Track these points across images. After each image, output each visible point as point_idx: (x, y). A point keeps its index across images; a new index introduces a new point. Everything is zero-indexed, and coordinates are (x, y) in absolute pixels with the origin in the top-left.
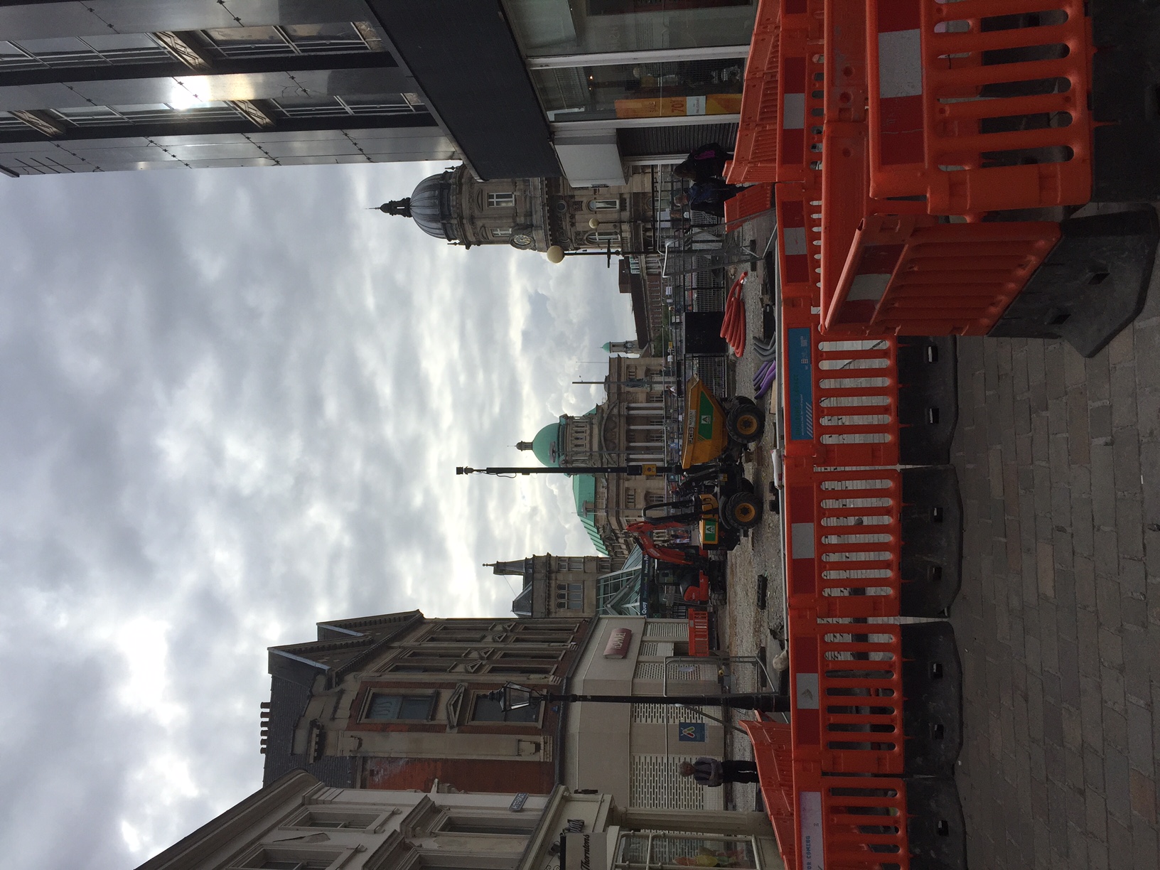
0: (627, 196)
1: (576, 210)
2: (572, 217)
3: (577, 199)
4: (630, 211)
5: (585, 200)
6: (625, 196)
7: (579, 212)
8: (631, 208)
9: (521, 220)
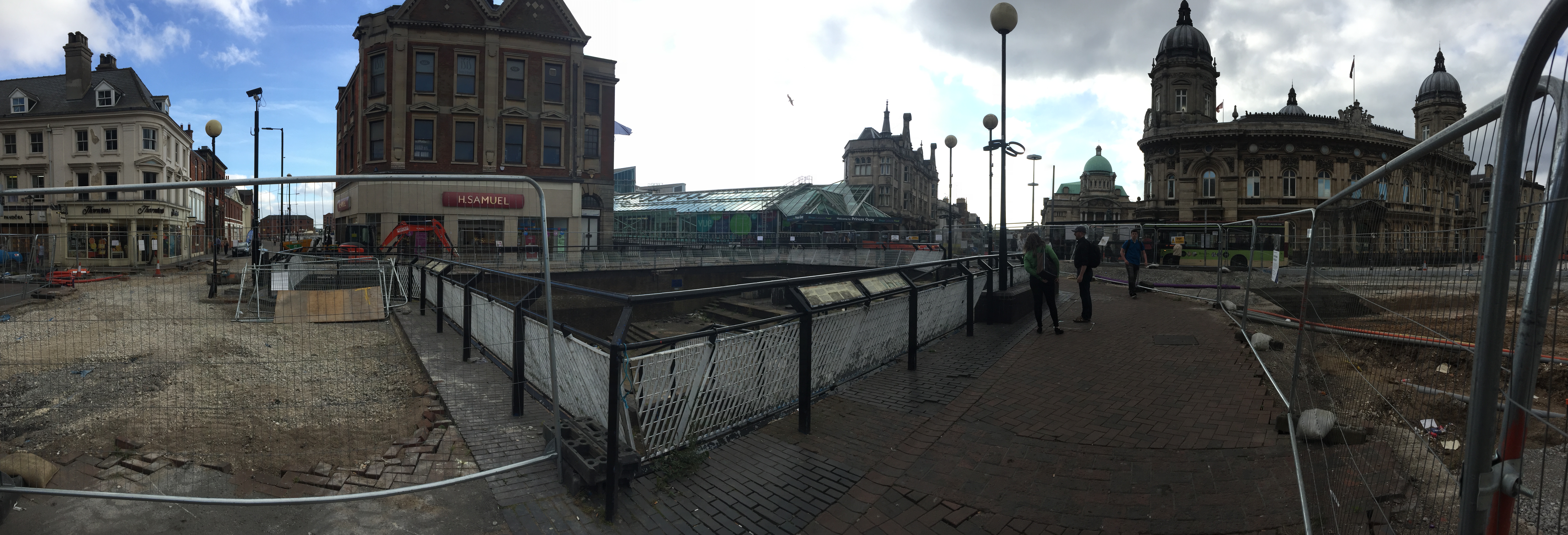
0: (1176, 206)
1: (1168, 163)
2: (1163, 161)
3: (1176, 165)
4: (1164, 209)
5: (1175, 171)
6: (1177, 204)
7: (1166, 166)
8: (1166, 209)
9: (1164, 119)
